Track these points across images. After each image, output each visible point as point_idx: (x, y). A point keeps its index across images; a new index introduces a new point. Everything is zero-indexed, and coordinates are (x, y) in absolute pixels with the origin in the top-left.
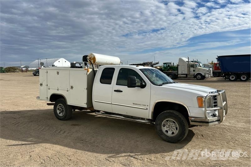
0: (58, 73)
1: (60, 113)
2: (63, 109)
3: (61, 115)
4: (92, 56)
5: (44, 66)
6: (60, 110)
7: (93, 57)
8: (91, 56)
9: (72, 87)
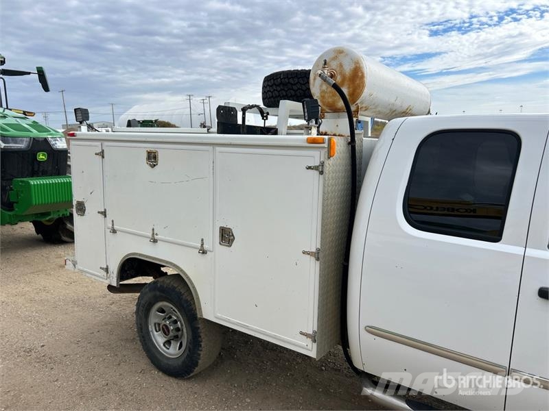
0: (152, 158)
1: (168, 343)
2: (175, 322)
3: (173, 351)
4: (341, 65)
5: (90, 127)
6: (165, 331)
7: (348, 69)
8: (334, 65)
9: (226, 236)
